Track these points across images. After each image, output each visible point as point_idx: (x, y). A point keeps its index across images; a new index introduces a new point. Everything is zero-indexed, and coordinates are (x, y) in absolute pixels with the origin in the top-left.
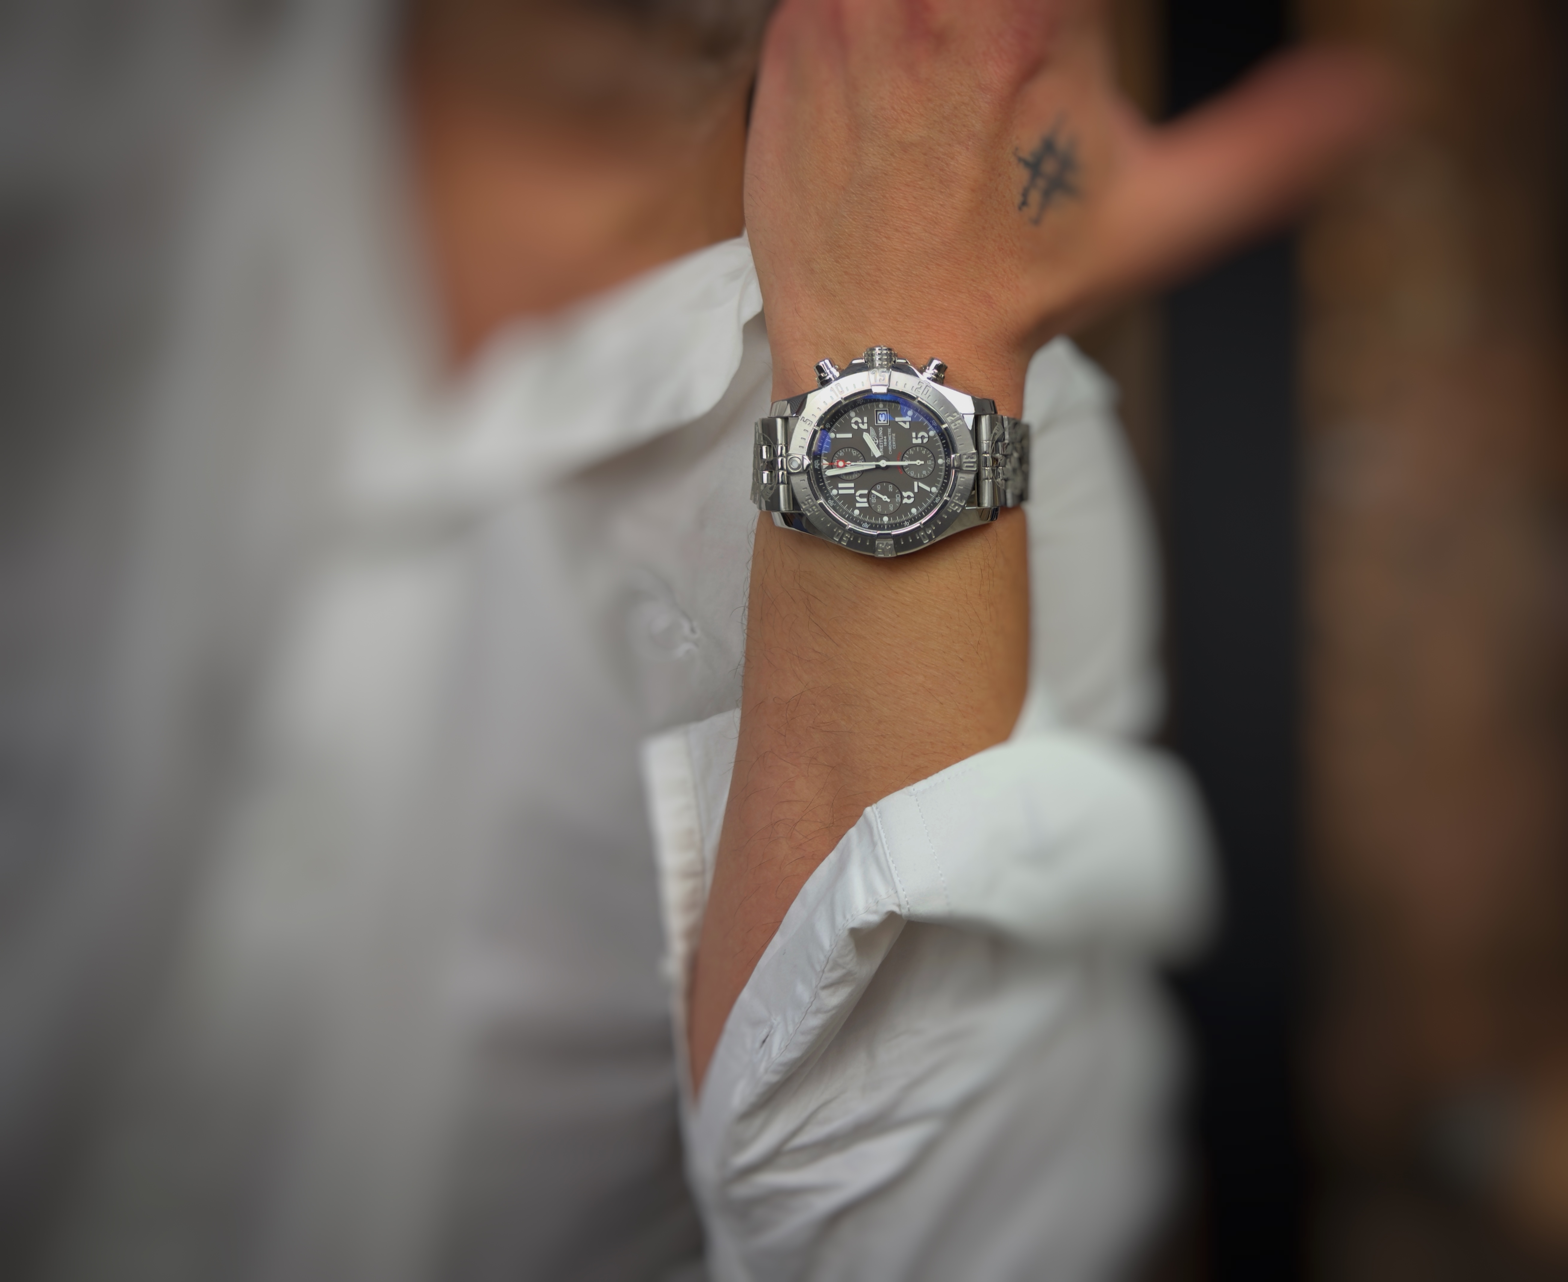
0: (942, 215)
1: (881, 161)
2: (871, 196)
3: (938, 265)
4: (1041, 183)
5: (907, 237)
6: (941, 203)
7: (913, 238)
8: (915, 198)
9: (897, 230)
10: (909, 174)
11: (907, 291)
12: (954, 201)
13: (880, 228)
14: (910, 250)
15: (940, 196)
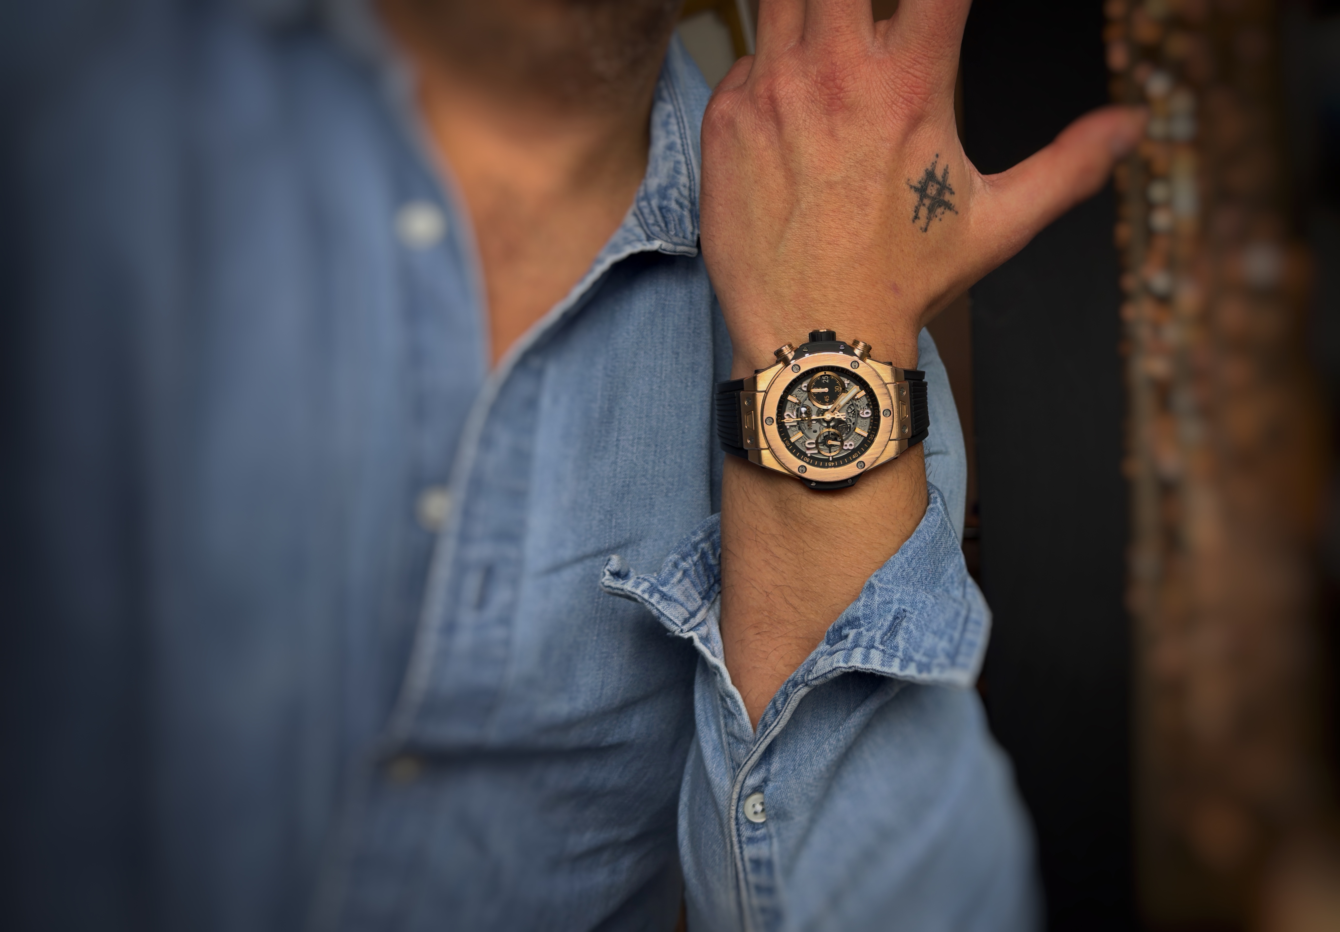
0: (861, 229)
1: (813, 197)
2: (808, 222)
3: (861, 264)
4: (927, 202)
5: (837, 248)
6: (859, 221)
7: (841, 247)
8: (840, 220)
9: (829, 244)
10: (835, 203)
11: (840, 285)
12: (869, 219)
13: (816, 244)
14: (839, 256)
15: (858, 216)
